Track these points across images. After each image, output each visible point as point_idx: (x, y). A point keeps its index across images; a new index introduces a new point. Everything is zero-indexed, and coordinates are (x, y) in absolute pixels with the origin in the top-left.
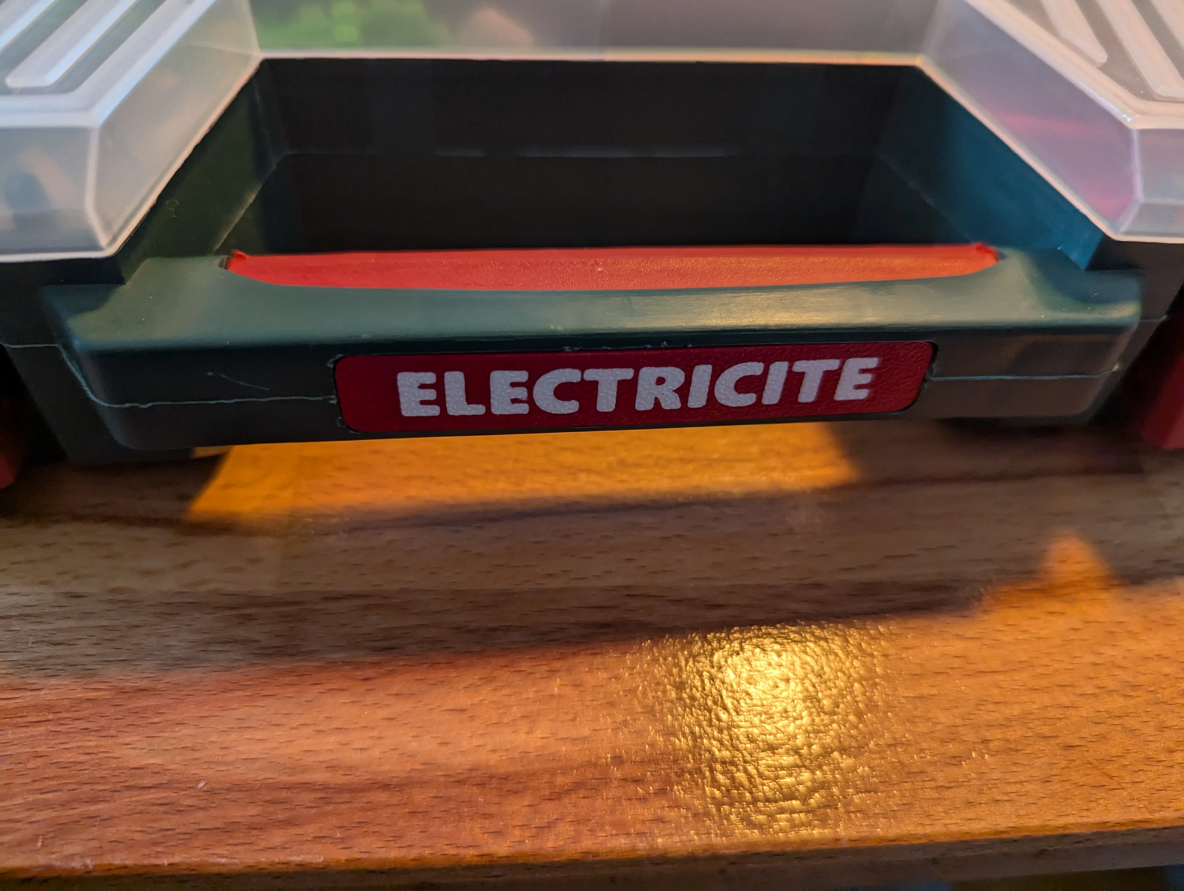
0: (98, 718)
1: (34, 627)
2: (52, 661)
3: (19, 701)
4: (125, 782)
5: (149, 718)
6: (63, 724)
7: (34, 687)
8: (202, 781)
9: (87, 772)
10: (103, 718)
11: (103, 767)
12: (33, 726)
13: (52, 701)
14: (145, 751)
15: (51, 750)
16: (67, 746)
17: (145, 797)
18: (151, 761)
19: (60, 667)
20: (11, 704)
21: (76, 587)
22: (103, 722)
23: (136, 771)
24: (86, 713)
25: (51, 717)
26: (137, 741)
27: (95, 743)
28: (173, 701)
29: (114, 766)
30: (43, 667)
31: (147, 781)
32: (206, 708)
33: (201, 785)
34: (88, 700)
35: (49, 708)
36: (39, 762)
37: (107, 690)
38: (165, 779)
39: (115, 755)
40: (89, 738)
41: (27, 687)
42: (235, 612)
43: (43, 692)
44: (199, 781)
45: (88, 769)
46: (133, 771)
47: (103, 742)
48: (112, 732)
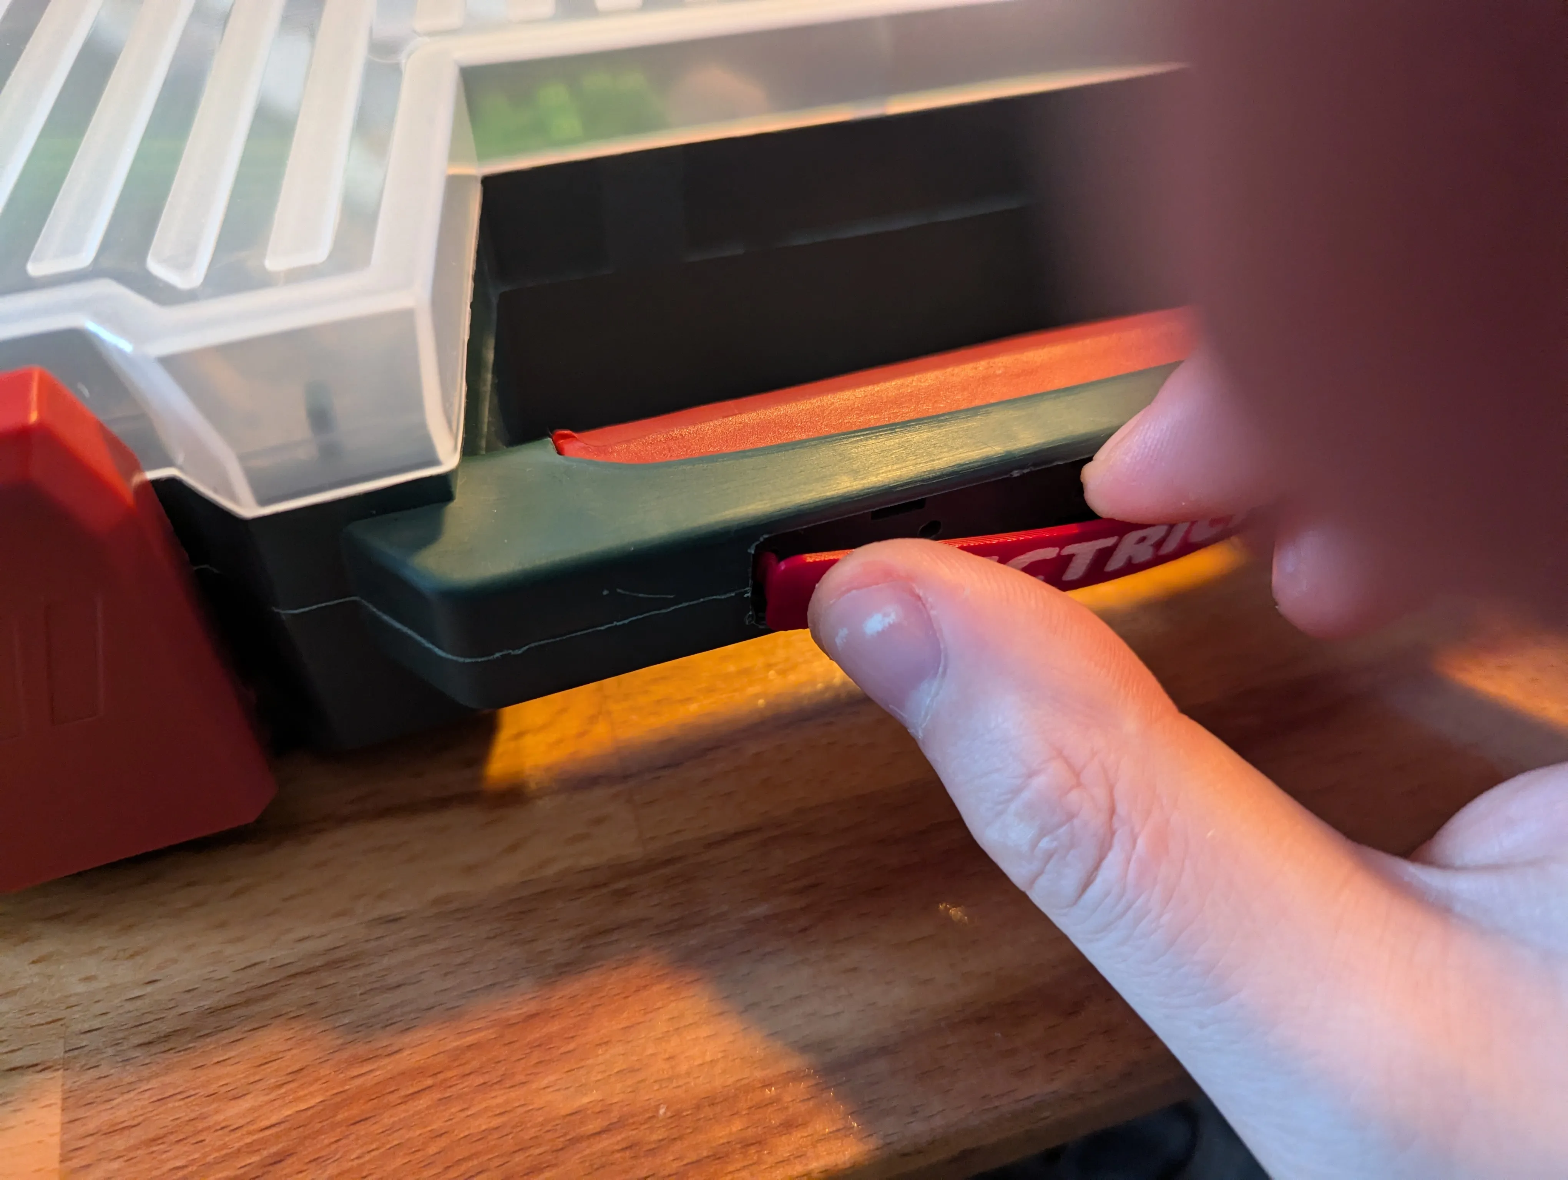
0: (493, 1065)
1: (352, 974)
2: (398, 1011)
3: (378, 1073)
4: (565, 1134)
5: (559, 1048)
6: (450, 1087)
7: (390, 1050)
8: (662, 1106)
9: (510, 1136)
10: (499, 1065)
11: (529, 1125)
12: (412, 1099)
13: (422, 1062)
14: (572, 1089)
15: (449, 1123)
16: (469, 1113)
17: (601, 1146)
18: (585, 1100)
19: (412, 1016)
20: (369, 1080)
21: (387, 908)
22: (502, 1070)
23: (573, 1117)
24: (475, 1064)
25: (429, 1082)
26: (557, 1080)
27: (504, 1098)
28: (579, 1018)
29: (540, 1119)
30: (390, 1022)
31: (592, 1126)
32: (625, 1015)
33: (662, 1111)
34: (470, 1047)
35: (421, 1071)
36: (443, 1142)
37: (487, 1028)
38: (614, 1116)
39: (536, 1106)
40: (493, 1094)
41: (379, 1052)
42: (604, 890)
43: (405, 1053)
44: (657, 1107)
45: (511, 1133)
46: (568, 1118)
47: (513, 1094)
48: (520, 1078)
